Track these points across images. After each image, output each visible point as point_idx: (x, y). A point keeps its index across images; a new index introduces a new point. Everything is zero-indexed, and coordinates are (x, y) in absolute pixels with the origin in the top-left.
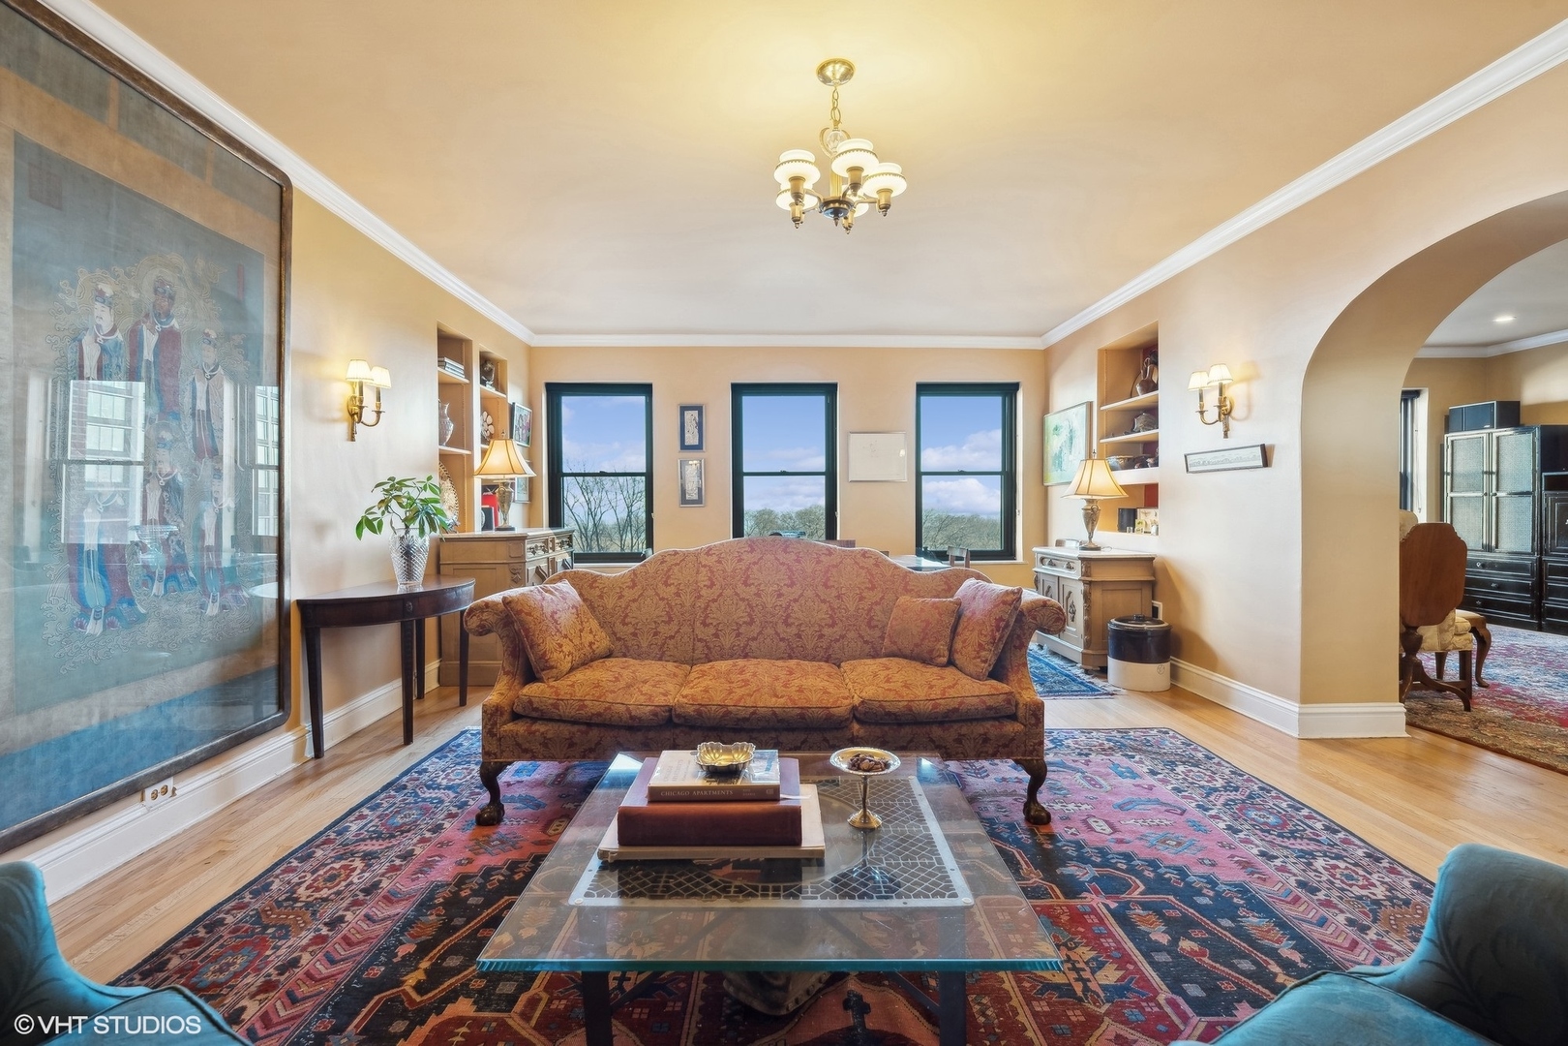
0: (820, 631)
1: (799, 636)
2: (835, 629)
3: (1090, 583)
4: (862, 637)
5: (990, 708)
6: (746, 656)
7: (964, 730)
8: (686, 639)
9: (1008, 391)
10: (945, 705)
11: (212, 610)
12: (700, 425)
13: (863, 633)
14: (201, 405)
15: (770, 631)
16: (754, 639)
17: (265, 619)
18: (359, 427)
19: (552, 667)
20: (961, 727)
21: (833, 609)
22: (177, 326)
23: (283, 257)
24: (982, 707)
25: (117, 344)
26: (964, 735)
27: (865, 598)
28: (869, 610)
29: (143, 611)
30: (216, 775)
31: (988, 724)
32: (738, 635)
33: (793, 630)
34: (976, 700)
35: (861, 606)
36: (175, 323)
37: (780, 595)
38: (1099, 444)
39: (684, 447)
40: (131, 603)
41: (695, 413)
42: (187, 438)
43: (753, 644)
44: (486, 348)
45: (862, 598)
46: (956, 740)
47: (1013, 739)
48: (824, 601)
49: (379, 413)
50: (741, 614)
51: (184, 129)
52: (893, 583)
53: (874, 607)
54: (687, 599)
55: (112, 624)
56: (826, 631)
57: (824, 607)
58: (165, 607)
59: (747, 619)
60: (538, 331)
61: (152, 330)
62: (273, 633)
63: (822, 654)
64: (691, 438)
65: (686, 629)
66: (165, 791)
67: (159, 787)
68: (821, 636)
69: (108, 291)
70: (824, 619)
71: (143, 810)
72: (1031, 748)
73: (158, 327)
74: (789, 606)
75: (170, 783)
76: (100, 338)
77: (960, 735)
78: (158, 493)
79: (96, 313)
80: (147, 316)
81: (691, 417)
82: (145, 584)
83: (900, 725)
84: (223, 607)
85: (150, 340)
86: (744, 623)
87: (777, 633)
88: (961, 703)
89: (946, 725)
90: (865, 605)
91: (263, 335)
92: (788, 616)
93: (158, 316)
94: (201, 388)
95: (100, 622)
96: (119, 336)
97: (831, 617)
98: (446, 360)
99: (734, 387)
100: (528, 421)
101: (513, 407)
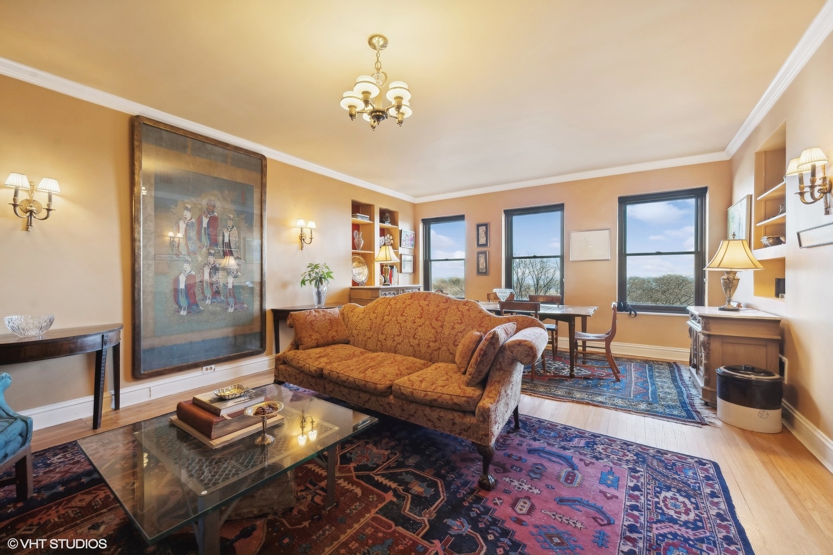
0: (429, 344)
1: (418, 345)
2: (436, 344)
3: (709, 336)
4: (449, 350)
5: (455, 404)
6: (395, 352)
7: (442, 414)
8: (374, 340)
9: (699, 194)
10: (432, 396)
11: (231, 310)
12: (486, 233)
13: (450, 348)
14: (226, 240)
15: (406, 341)
16: (400, 344)
17: (255, 315)
18: (305, 245)
19: (303, 344)
20: (440, 412)
21: (437, 333)
22: (216, 215)
23: (263, 186)
24: (450, 402)
25: (193, 223)
26: (442, 417)
27: (455, 328)
28: (456, 335)
29: (202, 309)
30: (232, 367)
31: (456, 414)
32: (394, 341)
33: (416, 342)
34: (448, 397)
35: (452, 333)
36: (216, 214)
37: (414, 322)
38: (756, 228)
39: (479, 245)
40: (197, 305)
41: (484, 228)
42: (221, 252)
43: (399, 346)
44: (384, 207)
45: (453, 328)
46: (438, 419)
47: (469, 428)
48: (433, 328)
49: (311, 238)
50: (396, 331)
51: (218, 150)
52: (474, 321)
53: (459, 334)
54: (379, 320)
55: (189, 312)
56: (432, 344)
57: (433, 331)
58: (210, 308)
59: (398, 333)
60: (417, 197)
61: (206, 217)
62: (259, 319)
63: (428, 356)
64: (482, 241)
65: (375, 335)
66: (211, 368)
67: (209, 367)
68: (429, 347)
69: (189, 206)
70: (432, 337)
71: (201, 373)
72: (481, 436)
73: (209, 216)
74: (417, 328)
75: (213, 366)
76: (186, 222)
77: (439, 416)
78: (209, 271)
79: (185, 214)
80: (204, 213)
81: (482, 229)
82: (203, 300)
83: (411, 402)
84: (235, 309)
85: (205, 221)
86: (397, 335)
87: (409, 342)
88: (439, 397)
89: (434, 408)
90: (454, 332)
91: (253, 214)
92: (415, 334)
93: (209, 213)
94: (226, 235)
95: (186, 311)
96: (193, 220)
97: (435, 337)
98: (358, 214)
99: (505, 212)
100: (412, 237)
101: (401, 231)
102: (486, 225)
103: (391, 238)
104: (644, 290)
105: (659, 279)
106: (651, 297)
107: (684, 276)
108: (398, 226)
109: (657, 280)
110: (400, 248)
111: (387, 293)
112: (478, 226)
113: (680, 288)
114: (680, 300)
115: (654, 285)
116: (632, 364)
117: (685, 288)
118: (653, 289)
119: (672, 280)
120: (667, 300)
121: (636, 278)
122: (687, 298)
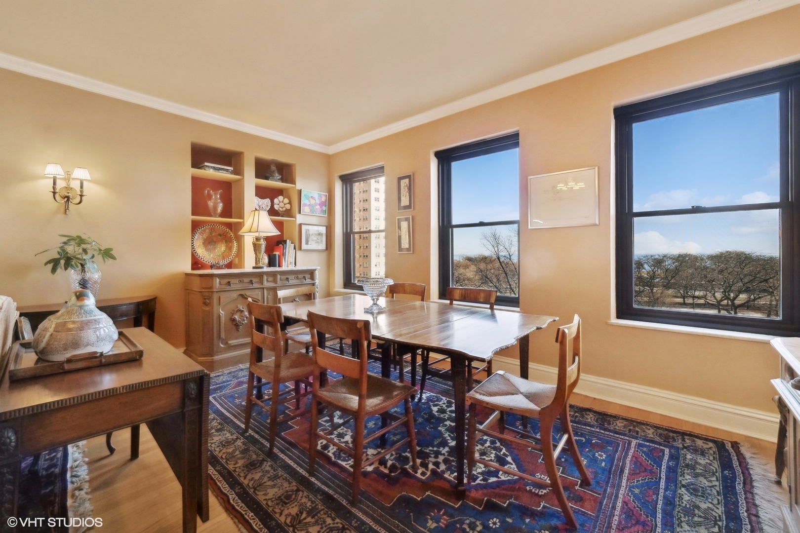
12: (410, 188)
39: (400, 207)
41: (407, 181)
44: (264, 156)
49: (82, 196)
64: (405, 201)
81: (405, 184)
98: (206, 164)
99: (438, 154)
100: (323, 199)
101: (300, 192)
102: (409, 177)
103: (286, 201)
104: (696, 269)
105: (714, 256)
106: (706, 277)
107: (747, 253)
108: (295, 184)
109: (712, 258)
110: (298, 216)
111: (254, 280)
112: (400, 179)
113: (742, 267)
114: (742, 281)
115: (708, 263)
116: (634, 442)
117: (748, 266)
118: (707, 268)
119: (731, 258)
120: (725, 281)
121: (686, 255)
122: (751, 278)
